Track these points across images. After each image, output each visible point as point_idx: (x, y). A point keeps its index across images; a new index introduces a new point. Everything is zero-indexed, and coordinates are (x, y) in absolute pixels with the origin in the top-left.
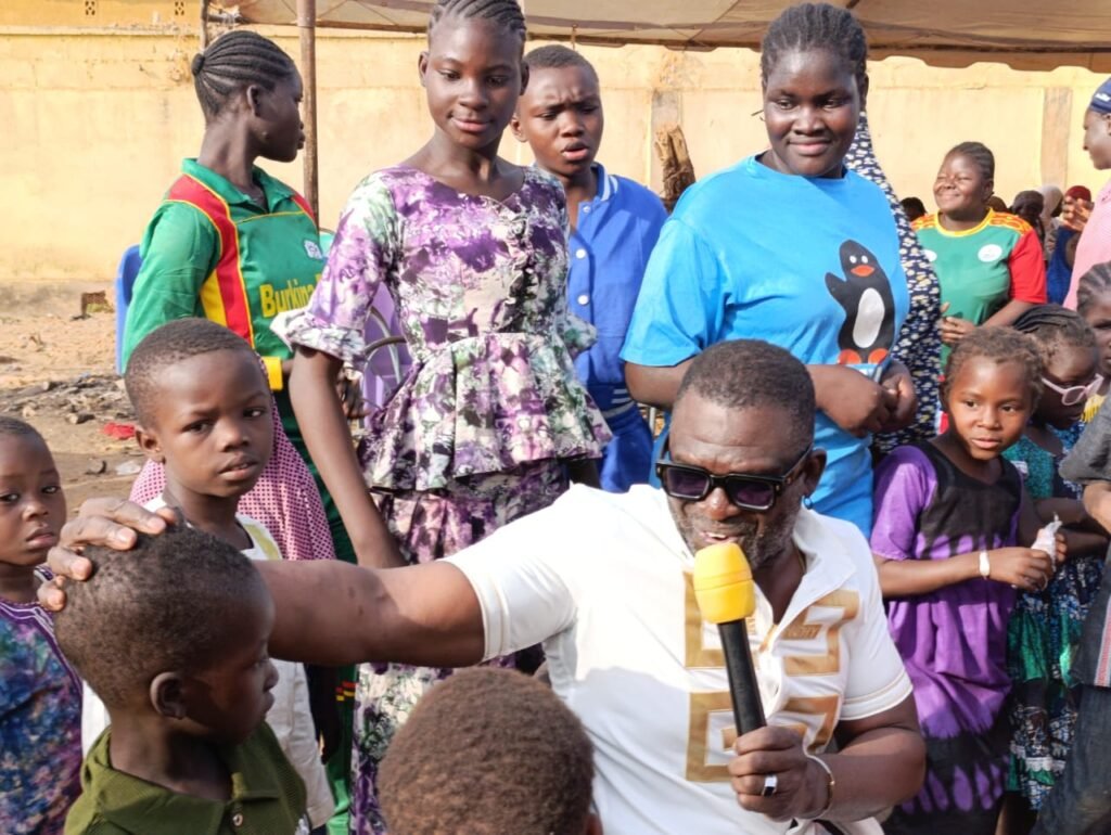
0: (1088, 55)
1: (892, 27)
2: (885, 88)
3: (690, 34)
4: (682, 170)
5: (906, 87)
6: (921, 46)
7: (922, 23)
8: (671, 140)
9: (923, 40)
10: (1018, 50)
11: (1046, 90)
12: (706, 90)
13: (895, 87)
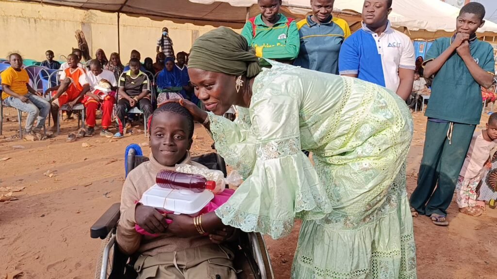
0: (193, 21)
1: (139, 8)
3: (81, 5)
4: (83, 43)
6: (149, 15)
7: (147, 8)
8: (79, 35)
9: (148, 13)
10: (174, 18)
11: (192, 31)
12: (98, 23)
13: (152, 27)
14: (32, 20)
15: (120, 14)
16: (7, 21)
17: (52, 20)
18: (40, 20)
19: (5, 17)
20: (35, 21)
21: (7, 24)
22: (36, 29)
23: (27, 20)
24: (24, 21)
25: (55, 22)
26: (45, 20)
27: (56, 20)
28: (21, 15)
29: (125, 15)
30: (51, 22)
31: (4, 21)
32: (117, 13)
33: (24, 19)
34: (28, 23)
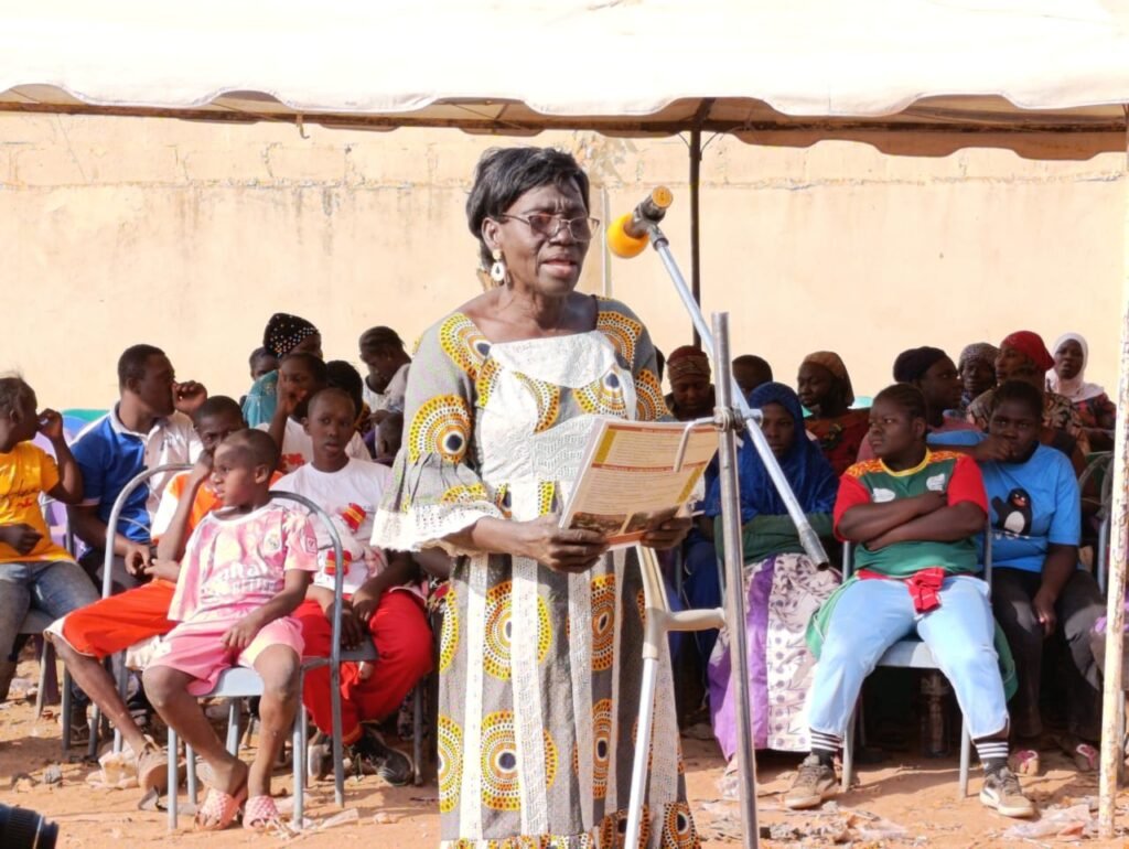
2: (947, 180)
5: (984, 179)
14: (314, 198)
15: (705, 136)
16: (196, 210)
17: (407, 189)
18: (352, 191)
19: (191, 193)
20: (327, 197)
21: (196, 225)
22: (328, 240)
23: (290, 199)
24: (277, 203)
25: (423, 196)
26: (376, 190)
27: (429, 185)
28: (263, 175)
29: (730, 139)
30: (405, 201)
31: (183, 214)
32: (687, 135)
33: (271, 194)
34: (292, 211)
